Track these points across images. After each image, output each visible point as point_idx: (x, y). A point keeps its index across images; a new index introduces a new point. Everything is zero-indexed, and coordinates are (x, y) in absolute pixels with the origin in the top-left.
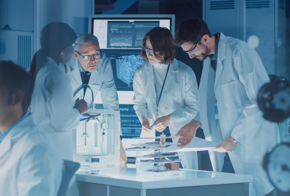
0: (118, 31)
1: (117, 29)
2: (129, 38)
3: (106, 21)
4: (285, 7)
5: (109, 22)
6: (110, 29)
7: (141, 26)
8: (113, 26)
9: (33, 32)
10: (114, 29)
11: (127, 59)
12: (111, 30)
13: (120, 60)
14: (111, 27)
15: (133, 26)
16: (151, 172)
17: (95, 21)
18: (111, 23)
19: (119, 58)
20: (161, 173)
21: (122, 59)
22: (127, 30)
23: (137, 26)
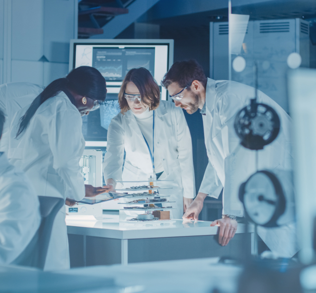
0: (105, 59)
1: (104, 57)
2: (119, 68)
3: (91, 47)
4: (308, 32)
5: (94, 48)
6: (96, 56)
7: (133, 53)
8: (99, 52)
9: (3, 59)
10: (101, 57)
11: (113, 105)
12: (96, 58)
13: (104, 105)
14: (97, 54)
15: (124, 53)
16: (136, 221)
17: (78, 47)
18: (97, 50)
19: (103, 103)
20: (147, 221)
21: (107, 105)
22: (117, 57)
23: (128, 53)
